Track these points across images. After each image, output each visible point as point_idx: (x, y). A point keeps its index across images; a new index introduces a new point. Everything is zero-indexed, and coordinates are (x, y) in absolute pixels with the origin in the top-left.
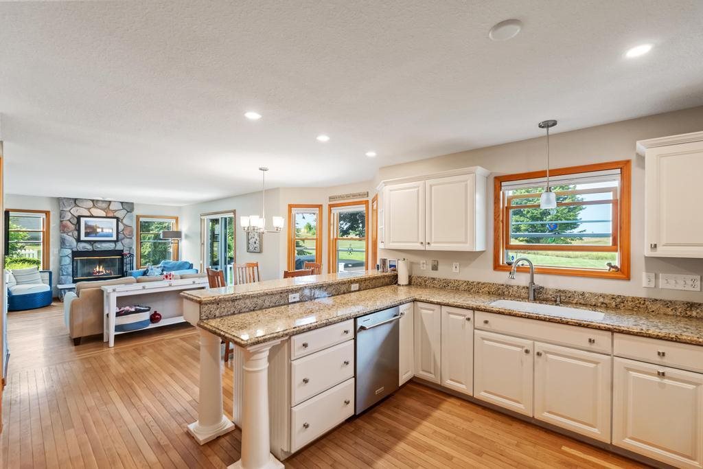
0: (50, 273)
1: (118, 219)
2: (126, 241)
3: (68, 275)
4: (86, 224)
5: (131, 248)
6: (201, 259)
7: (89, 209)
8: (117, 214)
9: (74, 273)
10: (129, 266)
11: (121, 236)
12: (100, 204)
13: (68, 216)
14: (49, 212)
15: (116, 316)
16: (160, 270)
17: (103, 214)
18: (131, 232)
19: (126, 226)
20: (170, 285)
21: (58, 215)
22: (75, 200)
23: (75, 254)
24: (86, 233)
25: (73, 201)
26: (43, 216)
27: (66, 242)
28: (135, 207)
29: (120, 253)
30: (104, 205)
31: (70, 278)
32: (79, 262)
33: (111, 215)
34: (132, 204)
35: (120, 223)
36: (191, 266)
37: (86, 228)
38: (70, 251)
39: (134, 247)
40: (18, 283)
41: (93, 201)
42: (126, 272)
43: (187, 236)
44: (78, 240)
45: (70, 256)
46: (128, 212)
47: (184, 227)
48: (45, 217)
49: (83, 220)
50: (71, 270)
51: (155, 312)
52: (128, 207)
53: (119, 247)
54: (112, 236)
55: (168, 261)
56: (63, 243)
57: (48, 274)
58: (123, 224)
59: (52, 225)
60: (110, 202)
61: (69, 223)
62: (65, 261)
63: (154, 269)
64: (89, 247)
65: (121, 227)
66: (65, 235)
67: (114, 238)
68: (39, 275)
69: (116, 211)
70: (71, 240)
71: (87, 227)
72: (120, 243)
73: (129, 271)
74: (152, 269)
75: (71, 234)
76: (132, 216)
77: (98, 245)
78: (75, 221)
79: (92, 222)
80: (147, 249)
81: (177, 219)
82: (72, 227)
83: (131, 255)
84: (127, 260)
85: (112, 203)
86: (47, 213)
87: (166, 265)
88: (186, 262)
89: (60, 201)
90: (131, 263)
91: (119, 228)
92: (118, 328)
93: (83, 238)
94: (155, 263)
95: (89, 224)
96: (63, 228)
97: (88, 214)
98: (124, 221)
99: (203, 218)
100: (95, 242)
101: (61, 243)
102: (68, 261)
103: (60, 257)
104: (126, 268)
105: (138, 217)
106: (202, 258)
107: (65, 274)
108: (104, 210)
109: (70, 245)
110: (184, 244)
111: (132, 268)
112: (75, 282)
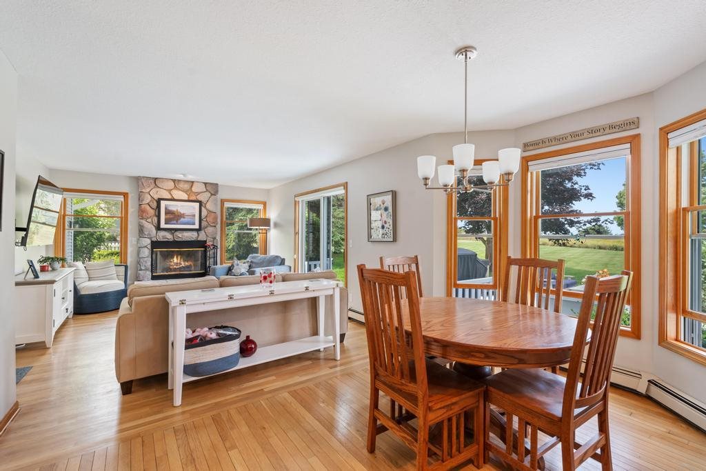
0: (126, 267)
1: (200, 202)
2: (210, 230)
3: (146, 269)
4: (166, 208)
5: (214, 238)
6: (295, 254)
7: (170, 191)
8: (200, 198)
9: (153, 267)
10: (212, 260)
11: (204, 224)
12: (181, 185)
13: (147, 199)
14: (127, 193)
15: (187, 348)
16: (246, 265)
17: (185, 197)
18: (216, 218)
19: (209, 211)
20: (272, 293)
21: (136, 197)
22: (155, 179)
23: (155, 244)
24: (166, 219)
25: (153, 181)
26: (121, 198)
27: (145, 229)
28: (219, 189)
29: (203, 244)
30: (187, 186)
31: (149, 274)
32: (159, 253)
33: (193, 198)
34: (217, 184)
35: (203, 208)
36: (282, 262)
37: (166, 213)
38: (149, 241)
39: (218, 238)
40: (90, 279)
41: (174, 181)
42: (209, 267)
43: (276, 225)
44: (158, 228)
45: (149, 247)
46: (212, 195)
47: (272, 215)
48: (123, 200)
49: (163, 203)
50: (150, 264)
51: (248, 337)
52: (213, 188)
53: (202, 237)
54: (194, 224)
55: (256, 255)
56: (141, 230)
57: (123, 269)
58: (207, 209)
59: (131, 210)
60: (193, 182)
61: (148, 208)
62: (144, 253)
63: (240, 264)
64: (169, 236)
65: (204, 213)
66: (144, 221)
67: (197, 226)
68: (113, 270)
69: (199, 193)
70: (150, 227)
71: (168, 212)
72: (203, 232)
73: (213, 267)
74: (238, 265)
75: (149, 220)
76: (216, 200)
77: (179, 234)
78: (155, 204)
79: (174, 206)
80: (231, 243)
81: (265, 204)
82: (152, 212)
83: (215, 247)
84: (210, 253)
85: (195, 184)
86: (125, 195)
87: (253, 260)
88: (277, 257)
89: (137, 180)
90: (215, 257)
91: (203, 214)
92: (188, 369)
93: (163, 225)
94: (241, 257)
95: (170, 209)
96: (141, 213)
97: (169, 197)
98: (209, 206)
99: (297, 199)
100: (176, 230)
101: (140, 231)
102: (146, 252)
103: (138, 248)
104: (210, 262)
105: (223, 202)
106: (296, 251)
107: (143, 268)
108: (186, 192)
109: (150, 235)
110: (273, 234)
111: (215, 263)
112: (154, 278)
